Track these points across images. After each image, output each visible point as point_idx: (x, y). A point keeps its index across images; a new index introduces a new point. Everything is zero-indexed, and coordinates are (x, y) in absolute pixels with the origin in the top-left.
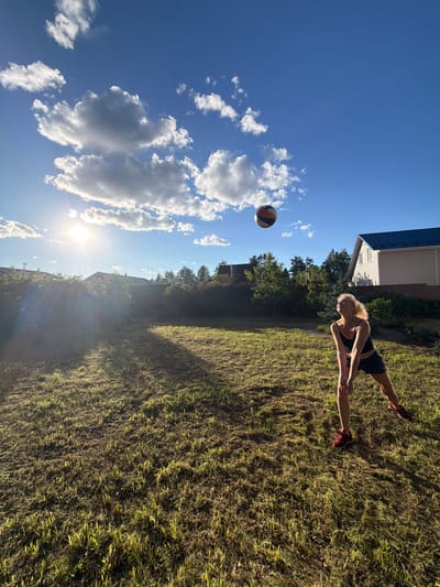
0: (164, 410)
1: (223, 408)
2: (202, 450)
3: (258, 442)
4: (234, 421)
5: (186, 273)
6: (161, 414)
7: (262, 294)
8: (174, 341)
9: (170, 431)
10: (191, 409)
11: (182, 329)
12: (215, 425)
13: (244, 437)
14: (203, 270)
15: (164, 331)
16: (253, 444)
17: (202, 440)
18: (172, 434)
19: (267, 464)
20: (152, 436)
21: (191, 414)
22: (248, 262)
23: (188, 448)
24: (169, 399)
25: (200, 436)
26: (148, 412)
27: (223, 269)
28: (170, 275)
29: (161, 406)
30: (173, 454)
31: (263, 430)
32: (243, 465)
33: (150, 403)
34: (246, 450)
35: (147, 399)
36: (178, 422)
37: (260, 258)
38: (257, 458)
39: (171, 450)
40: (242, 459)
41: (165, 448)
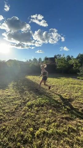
0: (34, 106)
1: (54, 106)
2: (49, 123)
3: (68, 121)
4: (58, 111)
5: (35, 60)
6: (33, 108)
7: (60, 67)
8: (34, 81)
9: (37, 114)
10: (42, 106)
11: (35, 77)
12: (52, 113)
13: (63, 118)
14: (40, 59)
15: (30, 77)
16: (66, 121)
17: (48, 119)
18: (38, 116)
19: (73, 131)
20: (31, 116)
21: (43, 108)
23: (44, 122)
24: (35, 102)
25: (47, 117)
26: (28, 106)
27: (46, 59)
28: (30, 60)
29: (33, 104)
30: (39, 124)
31: (68, 116)
32: (65, 131)
34: (65, 124)
35: (28, 102)
36: (39, 111)
37: (57, 55)
38: (70, 128)
39: (39, 123)
40: (65, 129)
41: (36, 122)
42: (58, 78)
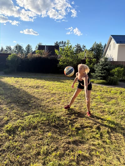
0: (20, 129)
1: (55, 126)
2: (47, 154)
3: (77, 145)
4: (61, 134)
5: (19, 48)
6: (18, 133)
7: (64, 63)
8: (17, 86)
9: (25, 143)
10: (35, 128)
11: (20, 79)
12: (51, 137)
13: (69, 143)
14: (29, 47)
15: (10, 80)
16: (75, 146)
17: (46, 147)
18: (27, 145)
19: (85, 158)
20: (14, 147)
21: (36, 131)
22: (54, 45)
23: (38, 154)
24: (21, 123)
25: (44, 145)
26: (9, 132)
27: (41, 47)
28: (9, 48)
29: (17, 127)
30: (30, 158)
31: (77, 138)
32: (73, 161)
33: (9, 125)
34: (72, 151)
35: (7, 123)
36: (29, 137)
37: (60, 43)
38: (79, 155)
39: (29, 156)
40: (72, 158)
41: (24, 155)
42: (62, 82)
